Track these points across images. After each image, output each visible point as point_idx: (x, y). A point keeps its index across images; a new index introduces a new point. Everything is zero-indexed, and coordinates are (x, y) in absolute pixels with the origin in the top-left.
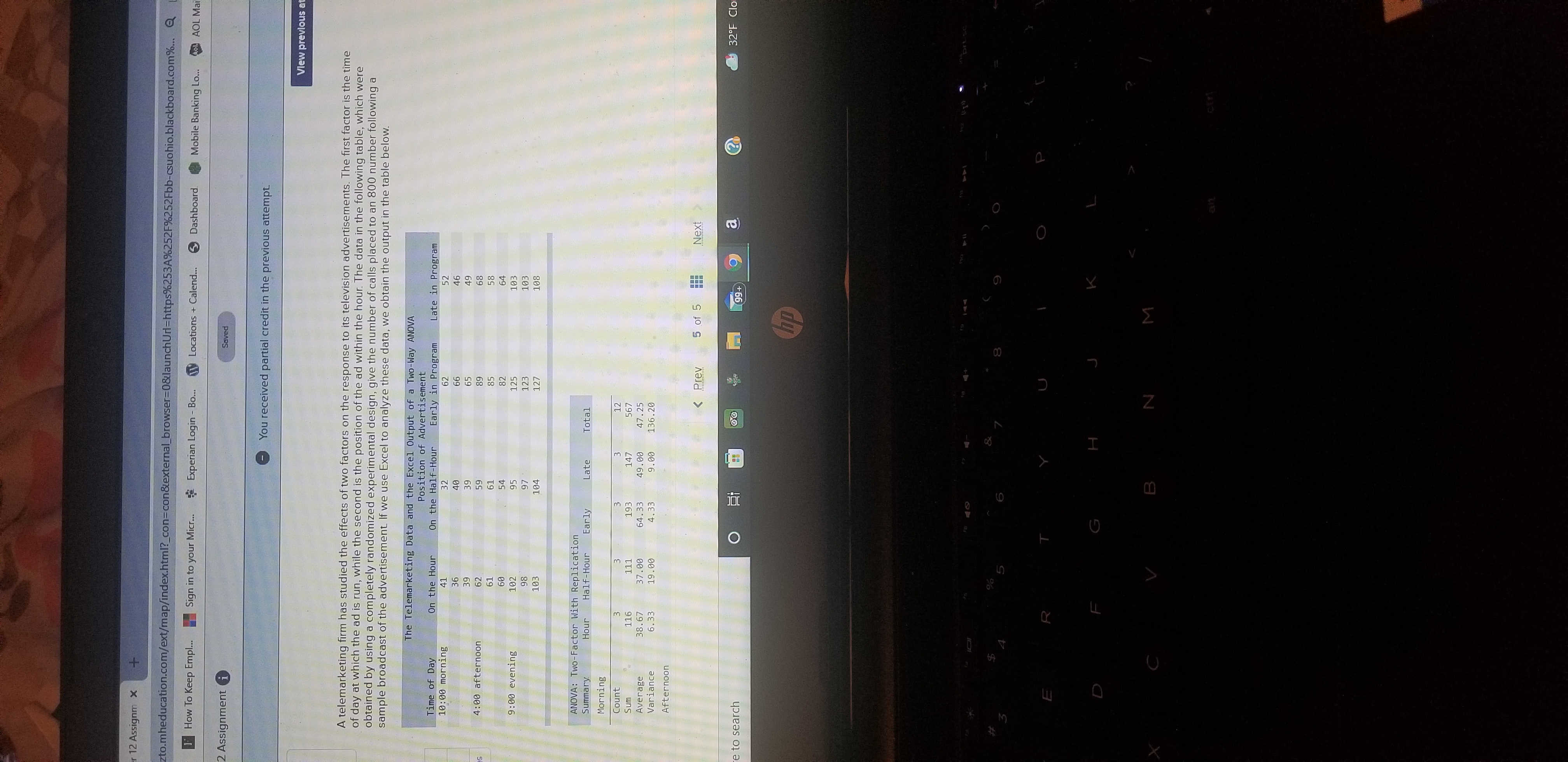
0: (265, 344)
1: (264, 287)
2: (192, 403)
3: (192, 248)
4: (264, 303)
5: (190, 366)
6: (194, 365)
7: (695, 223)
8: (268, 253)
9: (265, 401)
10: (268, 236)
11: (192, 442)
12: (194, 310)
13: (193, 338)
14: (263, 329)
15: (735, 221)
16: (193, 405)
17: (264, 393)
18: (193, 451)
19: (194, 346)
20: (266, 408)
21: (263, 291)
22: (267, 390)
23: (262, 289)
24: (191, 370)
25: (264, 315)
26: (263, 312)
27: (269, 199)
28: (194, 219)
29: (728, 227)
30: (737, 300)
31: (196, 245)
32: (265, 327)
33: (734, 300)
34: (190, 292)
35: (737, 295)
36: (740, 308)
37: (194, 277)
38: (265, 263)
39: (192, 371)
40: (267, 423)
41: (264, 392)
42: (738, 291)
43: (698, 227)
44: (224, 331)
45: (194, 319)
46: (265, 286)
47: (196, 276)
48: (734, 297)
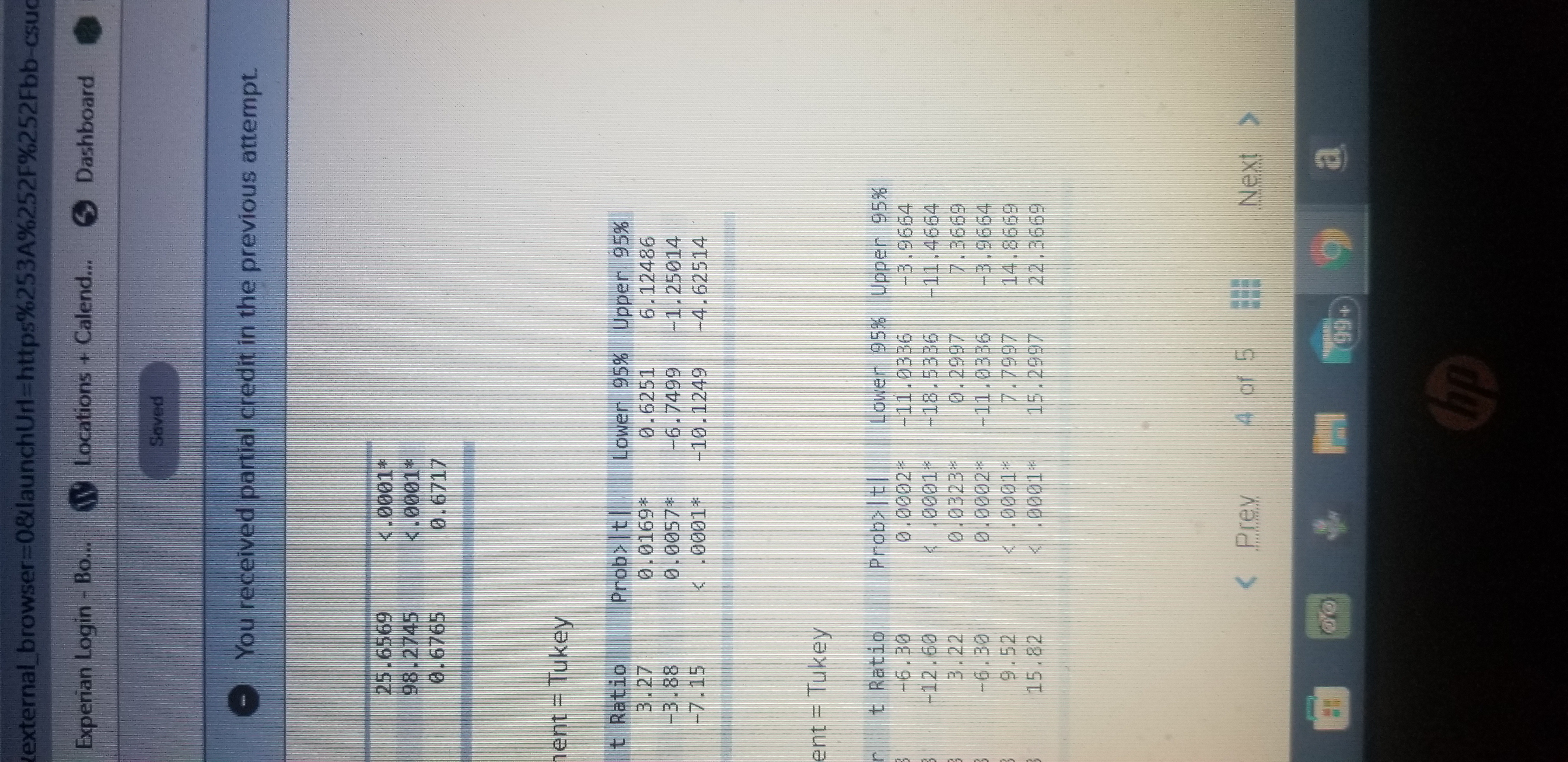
0: (246, 437)
1: (245, 306)
2: (82, 572)
3: (80, 214)
4: (244, 342)
5: (77, 487)
6: (86, 486)
7: (1243, 156)
8: (253, 226)
9: (248, 570)
10: (253, 187)
11: (85, 663)
12: (84, 358)
13: (83, 423)
14: (244, 403)
15: (1335, 152)
16: (86, 578)
17: (245, 551)
18: (86, 681)
19: (85, 442)
20: (250, 586)
21: (243, 314)
22: (251, 544)
23: (240, 310)
24: (79, 496)
25: (243, 370)
26: (244, 363)
27: (254, 100)
28: (85, 147)
29: (1320, 164)
30: (1340, 337)
31: (89, 209)
32: (247, 399)
33: (1332, 339)
34: (77, 316)
35: (1341, 325)
36: (1345, 357)
37: (85, 283)
38: (248, 250)
39: (83, 500)
40: (251, 621)
41: (246, 548)
42: (1341, 316)
43: (1250, 166)
44: (155, 406)
45: (85, 380)
46: (247, 302)
47: (89, 279)
48: (1334, 331)
